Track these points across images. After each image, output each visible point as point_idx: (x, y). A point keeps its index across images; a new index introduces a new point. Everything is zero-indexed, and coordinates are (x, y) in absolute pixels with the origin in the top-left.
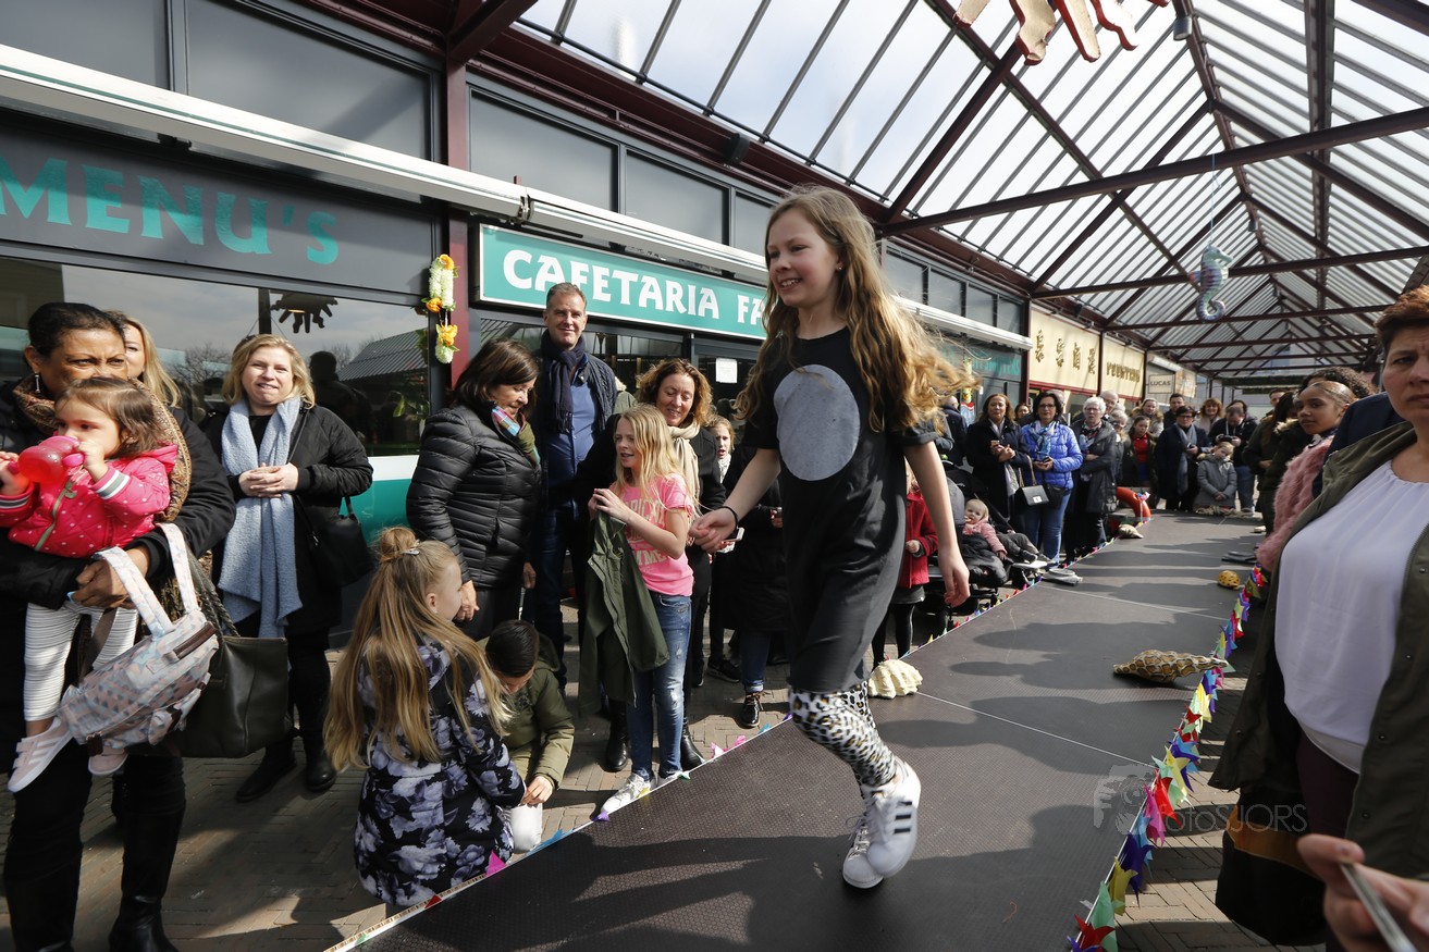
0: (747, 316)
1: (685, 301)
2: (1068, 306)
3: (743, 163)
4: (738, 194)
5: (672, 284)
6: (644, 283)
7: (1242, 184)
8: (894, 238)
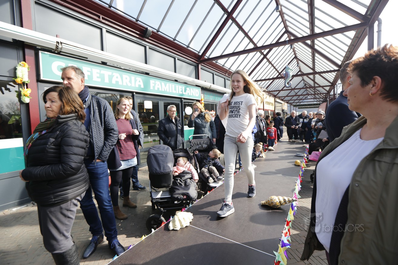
0: (154, 87)
1: (130, 82)
3: (150, 38)
4: (149, 48)
6: (113, 76)
7: (295, 54)
8: (202, 64)
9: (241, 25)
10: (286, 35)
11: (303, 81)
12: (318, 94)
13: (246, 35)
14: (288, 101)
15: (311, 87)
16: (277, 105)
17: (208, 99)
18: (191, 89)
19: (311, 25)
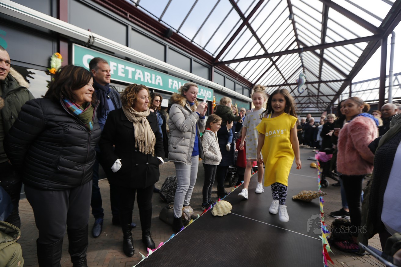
0: (172, 86)
1: (151, 79)
3: (171, 38)
4: (169, 48)
5: (146, 73)
6: (136, 72)
7: (302, 62)
10: (295, 43)
11: (307, 90)
12: (321, 103)
13: (259, 40)
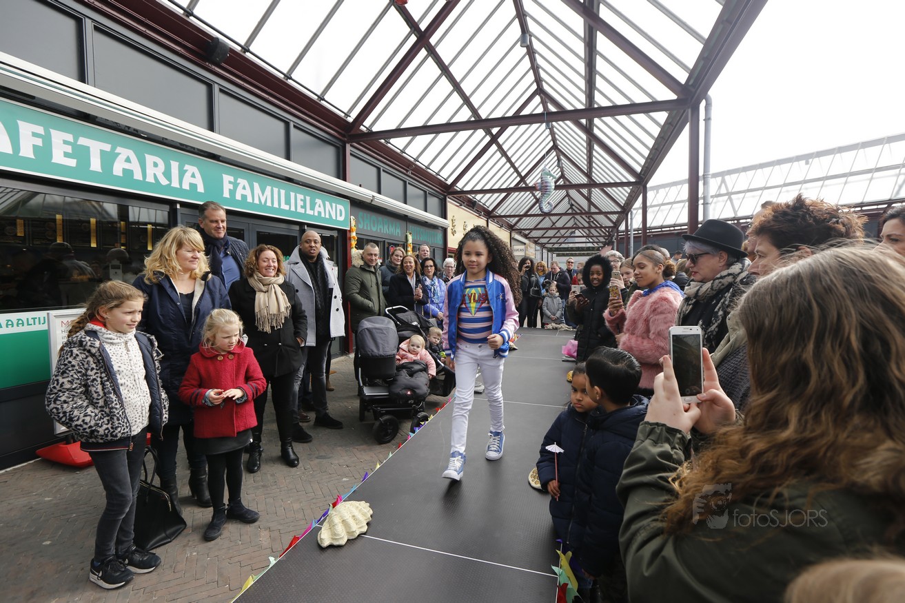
0: (232, 192)
2: (468, 201)
3: (223, 64)
4: (221, 91)
6: (117, 155)
7: (554, 140)
8: (355, 144)
9: (447, 64)
10: (537, 99)
11: (567, 198)
12: (597, 227)
13: (457, 87)
14: (536, 240)
15: (582, 213)
16: (517, 247)
17: (365, 228)
18: (327, 203)
19: (588, 85)
